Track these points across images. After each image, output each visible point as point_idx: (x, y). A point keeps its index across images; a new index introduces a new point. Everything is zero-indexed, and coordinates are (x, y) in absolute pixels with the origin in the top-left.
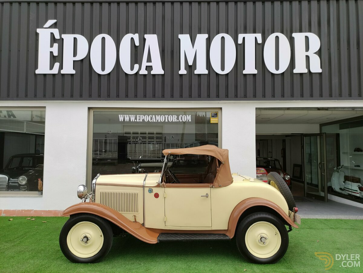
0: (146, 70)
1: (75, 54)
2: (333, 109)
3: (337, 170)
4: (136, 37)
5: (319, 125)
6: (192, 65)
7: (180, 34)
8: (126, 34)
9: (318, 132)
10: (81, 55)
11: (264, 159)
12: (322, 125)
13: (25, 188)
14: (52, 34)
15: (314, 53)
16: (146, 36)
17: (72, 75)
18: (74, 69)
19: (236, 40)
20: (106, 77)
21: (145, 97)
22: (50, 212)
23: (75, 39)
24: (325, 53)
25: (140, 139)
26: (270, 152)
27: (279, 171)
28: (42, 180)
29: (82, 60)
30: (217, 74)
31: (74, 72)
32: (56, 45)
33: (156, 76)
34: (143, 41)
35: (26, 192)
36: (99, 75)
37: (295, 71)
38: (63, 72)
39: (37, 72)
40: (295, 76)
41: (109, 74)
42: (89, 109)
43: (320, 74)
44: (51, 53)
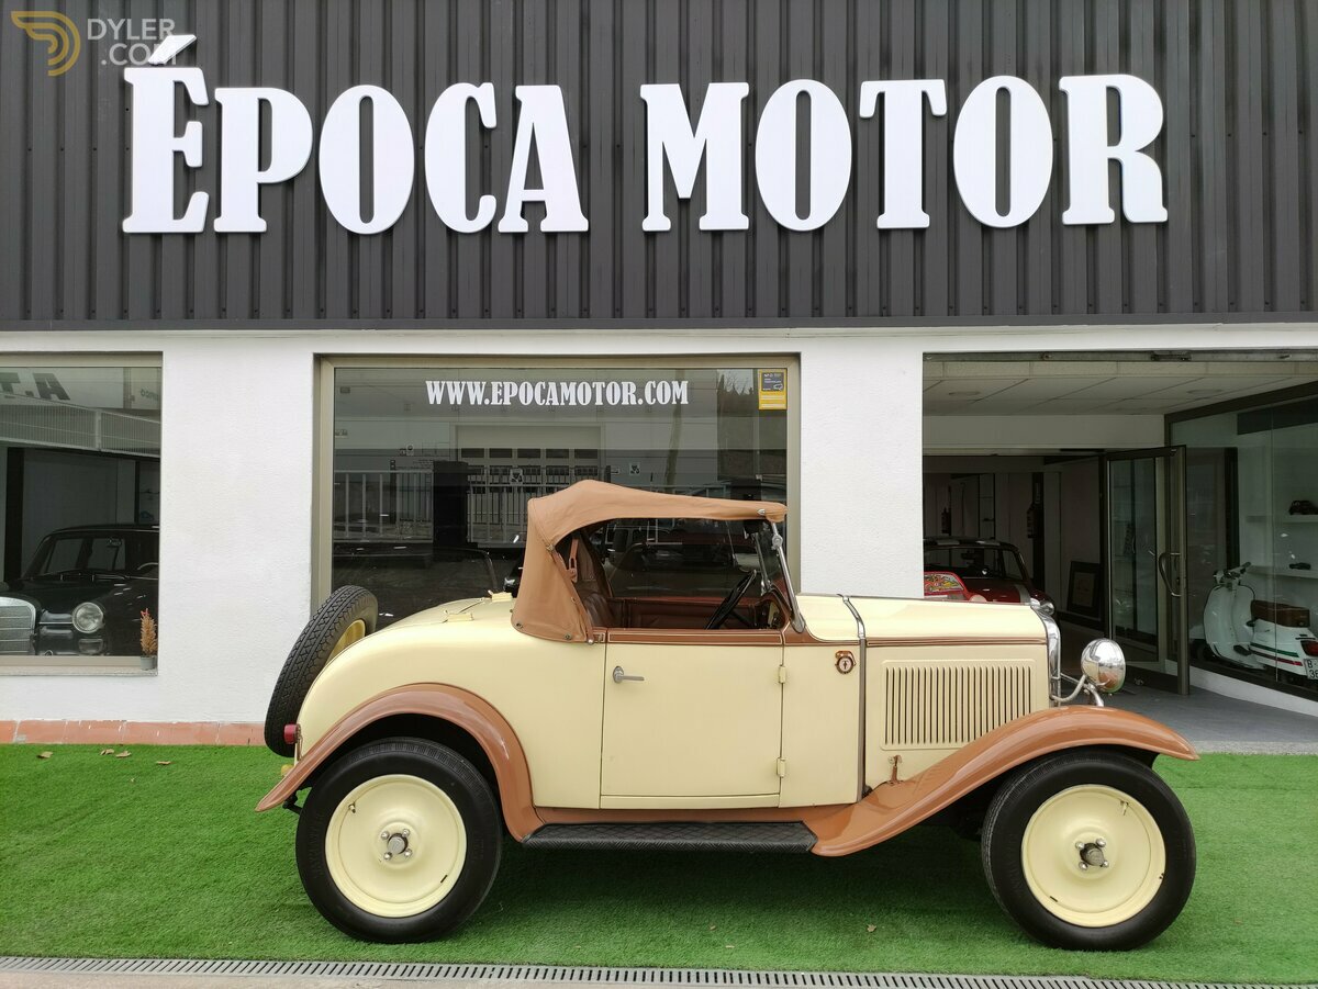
0: (523, 215)
1: (264, 162)
2: (1209, 356)
3: (1226, 581)
4: (485, 95)
5: (1162, 417)
6: (689, 196)
7: (647, 83)
8: (450, 84)
9: (1157, 441)
10: (286, 165)
11: (962, 542)
12: (1172, 419)
13: (95, 645)
14: (180, 89)
15: (1140, 151)
16: (522, 92)
17: (255, 236)
18: (260, 215)
19: (850, 103)
20: (378, 245)
21: (518, 316)
22: (183, 727)
23: (264, 105)
24: (1178, 149)
25: (516, 475)
26: (986, 520)
27: (1017, 586)
28: (154, 615)
29: (290, 183)
30: (783, 231)
31: (260, 226)
32: (194, 128)
33: (559, 238)
34: (510, 109)
35: (102, 658)
36: (353, 236)
37: (1069, 218)
38: (220, 225)
39: (129, 226)
40: (1067, 235)
41: (389, 232)
42: (319, 359)
43: (1161, 227)
44: (179, 155)
